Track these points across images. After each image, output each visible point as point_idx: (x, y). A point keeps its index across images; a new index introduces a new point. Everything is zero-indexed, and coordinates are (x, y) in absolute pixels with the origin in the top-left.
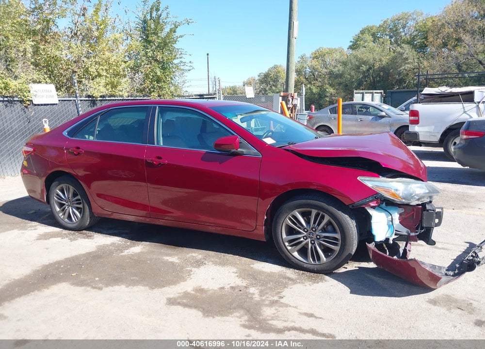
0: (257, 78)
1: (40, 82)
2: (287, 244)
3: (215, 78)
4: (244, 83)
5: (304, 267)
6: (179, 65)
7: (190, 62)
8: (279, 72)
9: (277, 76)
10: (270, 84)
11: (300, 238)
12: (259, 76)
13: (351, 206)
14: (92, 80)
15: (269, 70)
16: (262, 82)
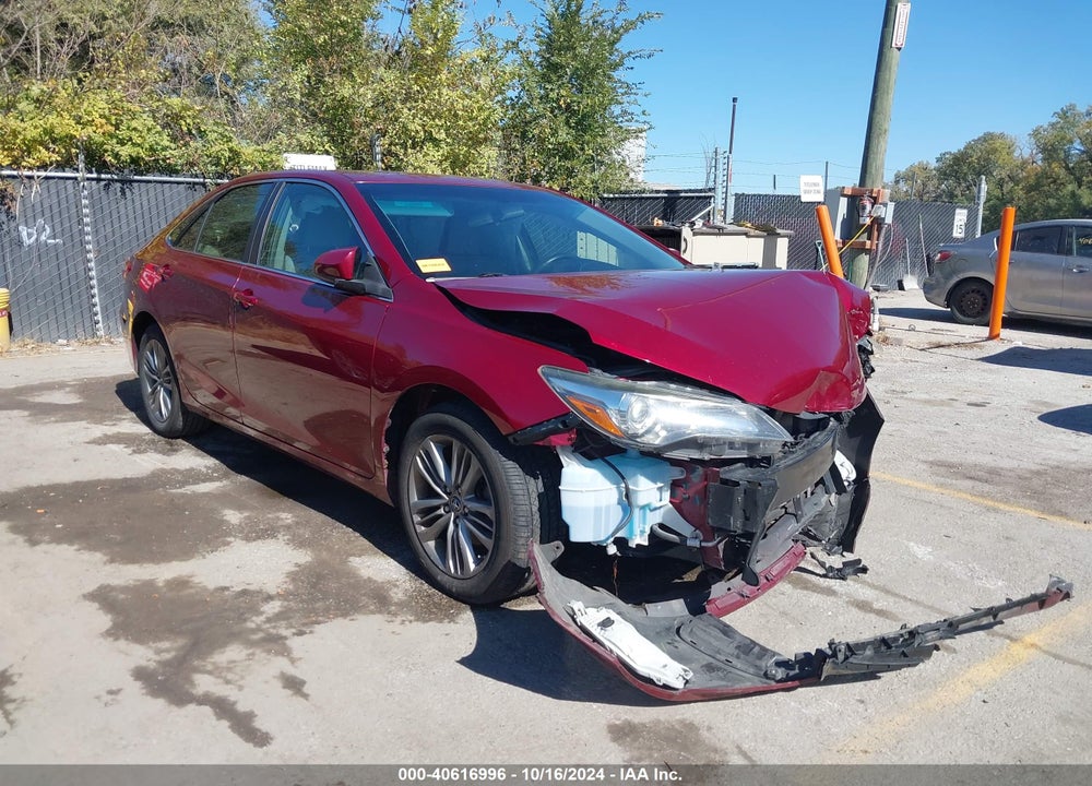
0: (933, 164)
1: (312, 151)
2: (417, 518)
3: (716, 152)
4: (897, 176)
5: (436, 580)
6: (620, 119)
7: (644, 112)
8: (995, 151)
9: (987, 160)
10: (966, 181)
11: (438, 508)
12: (938, 160)
13: (511, 439)
14: (413, 147)
15: (969, 146)
16: (945, 174)
